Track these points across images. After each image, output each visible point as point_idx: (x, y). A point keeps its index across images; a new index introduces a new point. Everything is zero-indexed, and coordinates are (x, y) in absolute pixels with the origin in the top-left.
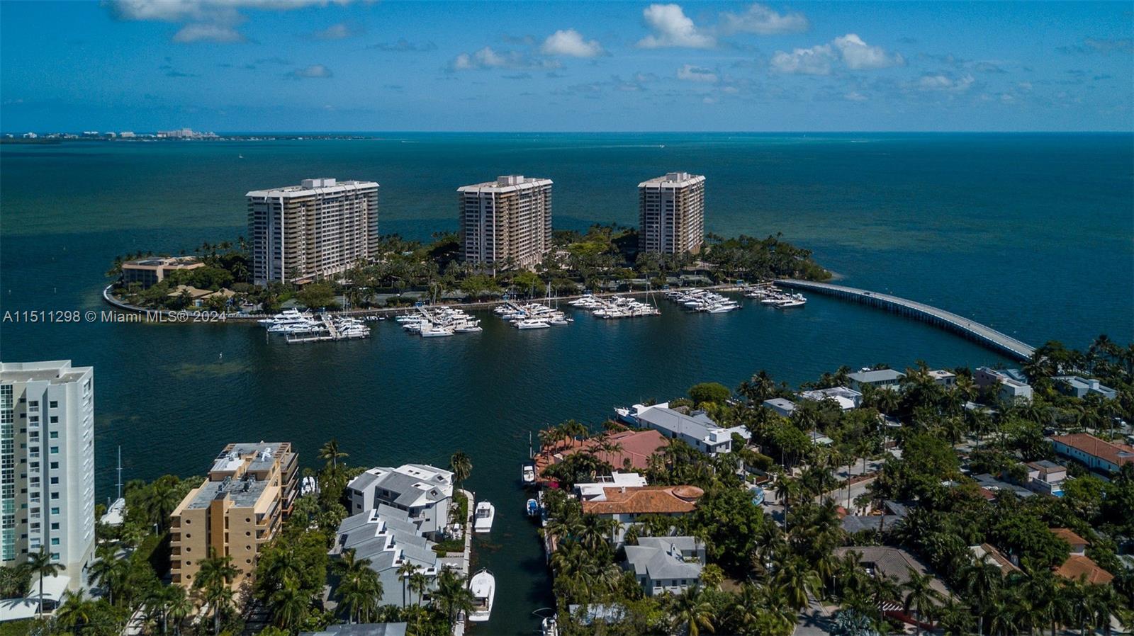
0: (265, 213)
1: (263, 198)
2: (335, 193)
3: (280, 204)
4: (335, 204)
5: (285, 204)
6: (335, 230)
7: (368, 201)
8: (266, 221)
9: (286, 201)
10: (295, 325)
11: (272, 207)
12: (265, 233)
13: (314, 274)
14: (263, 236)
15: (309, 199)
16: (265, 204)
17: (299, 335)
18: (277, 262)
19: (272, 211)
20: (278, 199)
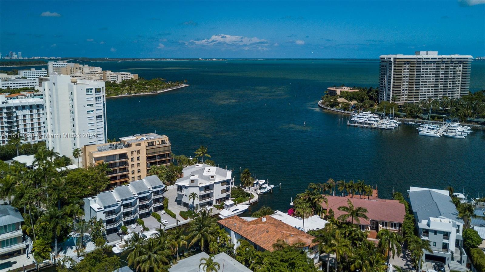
0: (385, 66)
1: (385, 58)
2: (432, 58)
3: (392, 62)
4: (432, 65)
5: (395, 61)
6: (431, 80)
7: (463, 66)
8: (386, 70)
9: (395, 60)
10: (361, 118)
11: (388, 63)
12: (385, 77)
13: (413, 102)
14: (384, 78)
15: (411, 60)
16: (385, 61)
17: (361, 123)
18: (388, 92)
19: (388, 65)
20: (390, 58)
